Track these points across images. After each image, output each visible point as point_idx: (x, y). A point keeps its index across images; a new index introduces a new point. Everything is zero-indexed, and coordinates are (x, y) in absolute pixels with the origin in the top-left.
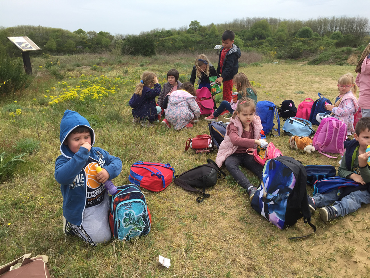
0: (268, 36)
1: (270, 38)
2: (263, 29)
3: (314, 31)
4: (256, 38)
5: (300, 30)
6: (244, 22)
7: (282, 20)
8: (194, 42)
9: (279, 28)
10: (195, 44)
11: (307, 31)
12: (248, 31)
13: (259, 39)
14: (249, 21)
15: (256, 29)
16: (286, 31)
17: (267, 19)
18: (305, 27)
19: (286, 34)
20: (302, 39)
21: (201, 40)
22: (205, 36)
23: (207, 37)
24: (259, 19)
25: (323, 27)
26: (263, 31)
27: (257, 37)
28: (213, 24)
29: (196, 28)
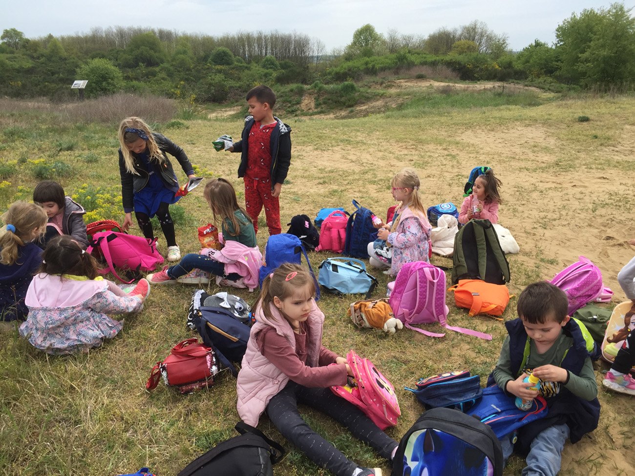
0: (162, 62)
1: (165, 65)
2: (151, 49)
3: (235, 56)
4: (141, 64)
5: (214, 52)
6: (112, 35)
7: (180, 34)
8: (18, 71)
9: (178, 47)
10: (20, 74)
11: (225, 54)
12: (124, 52)
13: (147, 66)
14: (121, 34)
15: (138, 47)
16: (190, 53)
17: (153, 31)
18: (220, 48)
19: (192, 58)
20: (219, 67)
21: (32, 67)
22: (38, 58)
23: (42, 60)
24: (140, 30)
25: (247, 48)
26: (152, 52)
27: (143, 63)
28: (50, 37)
29: (16, 44)
